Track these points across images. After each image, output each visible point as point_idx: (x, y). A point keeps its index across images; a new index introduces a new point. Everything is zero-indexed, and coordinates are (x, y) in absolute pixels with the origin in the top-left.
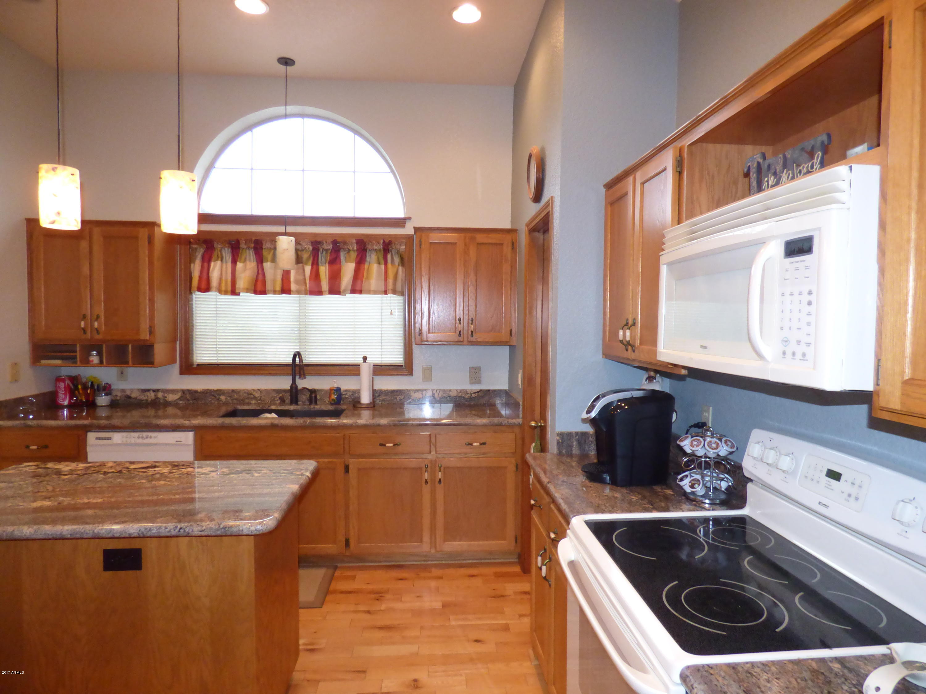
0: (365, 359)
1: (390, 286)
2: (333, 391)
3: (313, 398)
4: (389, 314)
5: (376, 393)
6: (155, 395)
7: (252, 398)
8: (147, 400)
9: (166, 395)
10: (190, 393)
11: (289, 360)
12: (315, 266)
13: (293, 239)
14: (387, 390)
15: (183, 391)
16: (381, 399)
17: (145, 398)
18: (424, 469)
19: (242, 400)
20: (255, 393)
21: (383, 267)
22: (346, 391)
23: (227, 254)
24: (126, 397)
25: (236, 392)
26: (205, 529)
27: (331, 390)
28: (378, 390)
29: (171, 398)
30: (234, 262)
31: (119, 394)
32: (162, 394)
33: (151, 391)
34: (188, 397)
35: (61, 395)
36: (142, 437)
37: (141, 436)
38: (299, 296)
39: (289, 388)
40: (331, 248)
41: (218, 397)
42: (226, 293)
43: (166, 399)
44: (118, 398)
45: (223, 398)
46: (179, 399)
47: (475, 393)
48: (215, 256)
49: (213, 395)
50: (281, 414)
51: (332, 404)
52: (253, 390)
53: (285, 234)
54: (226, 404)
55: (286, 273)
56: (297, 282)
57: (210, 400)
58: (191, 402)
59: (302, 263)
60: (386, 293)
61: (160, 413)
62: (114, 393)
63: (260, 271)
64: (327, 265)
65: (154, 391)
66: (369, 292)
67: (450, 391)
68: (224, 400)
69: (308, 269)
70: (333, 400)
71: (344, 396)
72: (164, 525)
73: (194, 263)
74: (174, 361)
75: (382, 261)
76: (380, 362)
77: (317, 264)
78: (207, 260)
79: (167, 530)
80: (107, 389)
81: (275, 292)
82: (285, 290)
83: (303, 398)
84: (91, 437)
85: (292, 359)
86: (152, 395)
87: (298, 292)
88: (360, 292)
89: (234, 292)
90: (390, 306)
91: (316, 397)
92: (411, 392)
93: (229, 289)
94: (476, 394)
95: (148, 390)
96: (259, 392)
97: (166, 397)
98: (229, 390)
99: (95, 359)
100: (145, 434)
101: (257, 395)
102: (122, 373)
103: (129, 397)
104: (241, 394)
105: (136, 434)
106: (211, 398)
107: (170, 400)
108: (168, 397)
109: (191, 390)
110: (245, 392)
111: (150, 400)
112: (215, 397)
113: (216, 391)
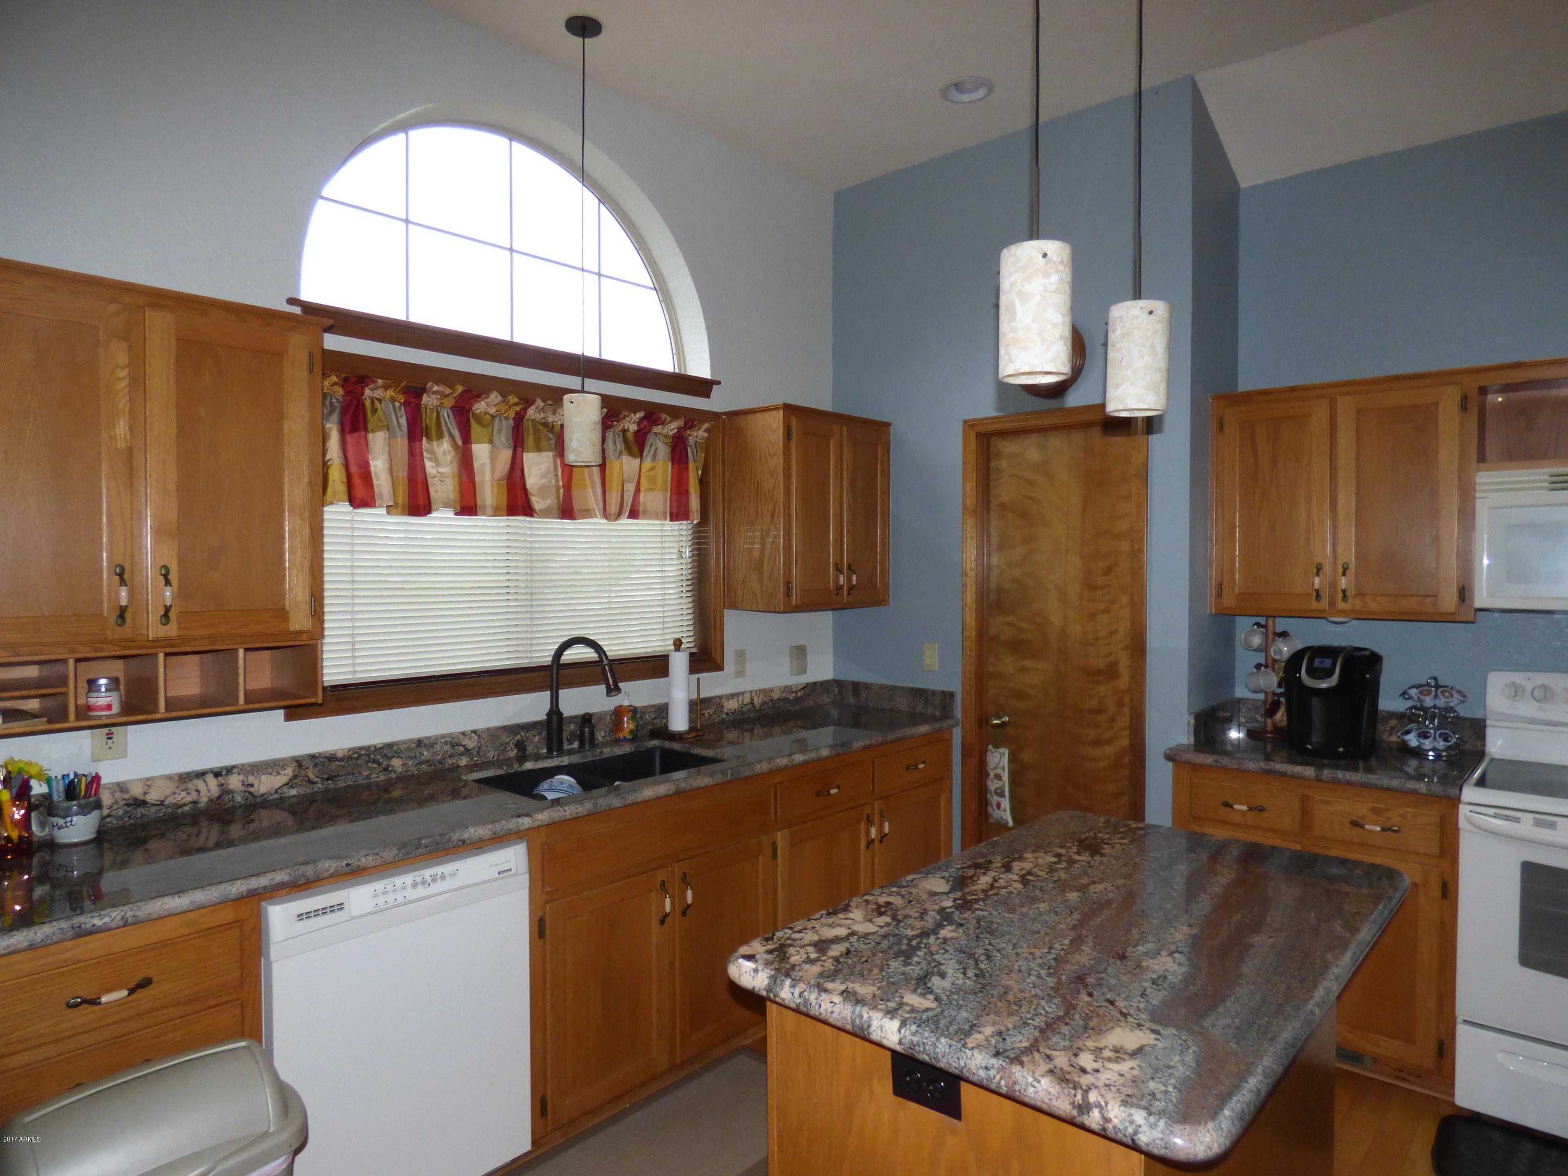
0: (676, 641)
3: (587, 735)
4: (676, 556)
6: (221, 785)
7: (461, 755)
8: (195, 803)
9: (251, 779)
10: (316, 765)
15: (299, 762)
17: (189, 798)
19: (440, 763)
20: (466, 742)
23: (397, 416)
25: (425, 745)
29: (266, 784)
30: (414, 436)
32: (241, 777)
33: (210, 776)
34: (311, 776)
36: (424, 882)
37: (419, 880)
39: (545, 718)
41: (385, 762)
42: (399, 510)
43: (252, 789)
45: (396, 763)
46: (290, 784)
49: (375, 761)
52: (463, 734)
54: (404, 776)
56: (540, 492)
57: (367, 773)
58: (320, 785)
61: (236, 831)
62: (106, 799)
65: (217, 774)
66: (648, 515)
68: (400, 770)
85: (551, 654)
86: (212, 787)
89: (418, 508)
90: (676, 542)
91: (592, 733)
92: (724, 699)
93: (407, 500)
94: (801, 691)
95: (201, 775)
96: (476, 737)
97: (252, 785)
98: (412, 741)
100: (427, 873)
101: (470, 744)
103: (139, 803)
105: (408, 879)
106: (370, 769)
107: (263, 790)
108: (256, 783)
109: (320, 754)
110: (446, 743)
111: (204, 800)
112: (379, 764)
113: (381, 748)
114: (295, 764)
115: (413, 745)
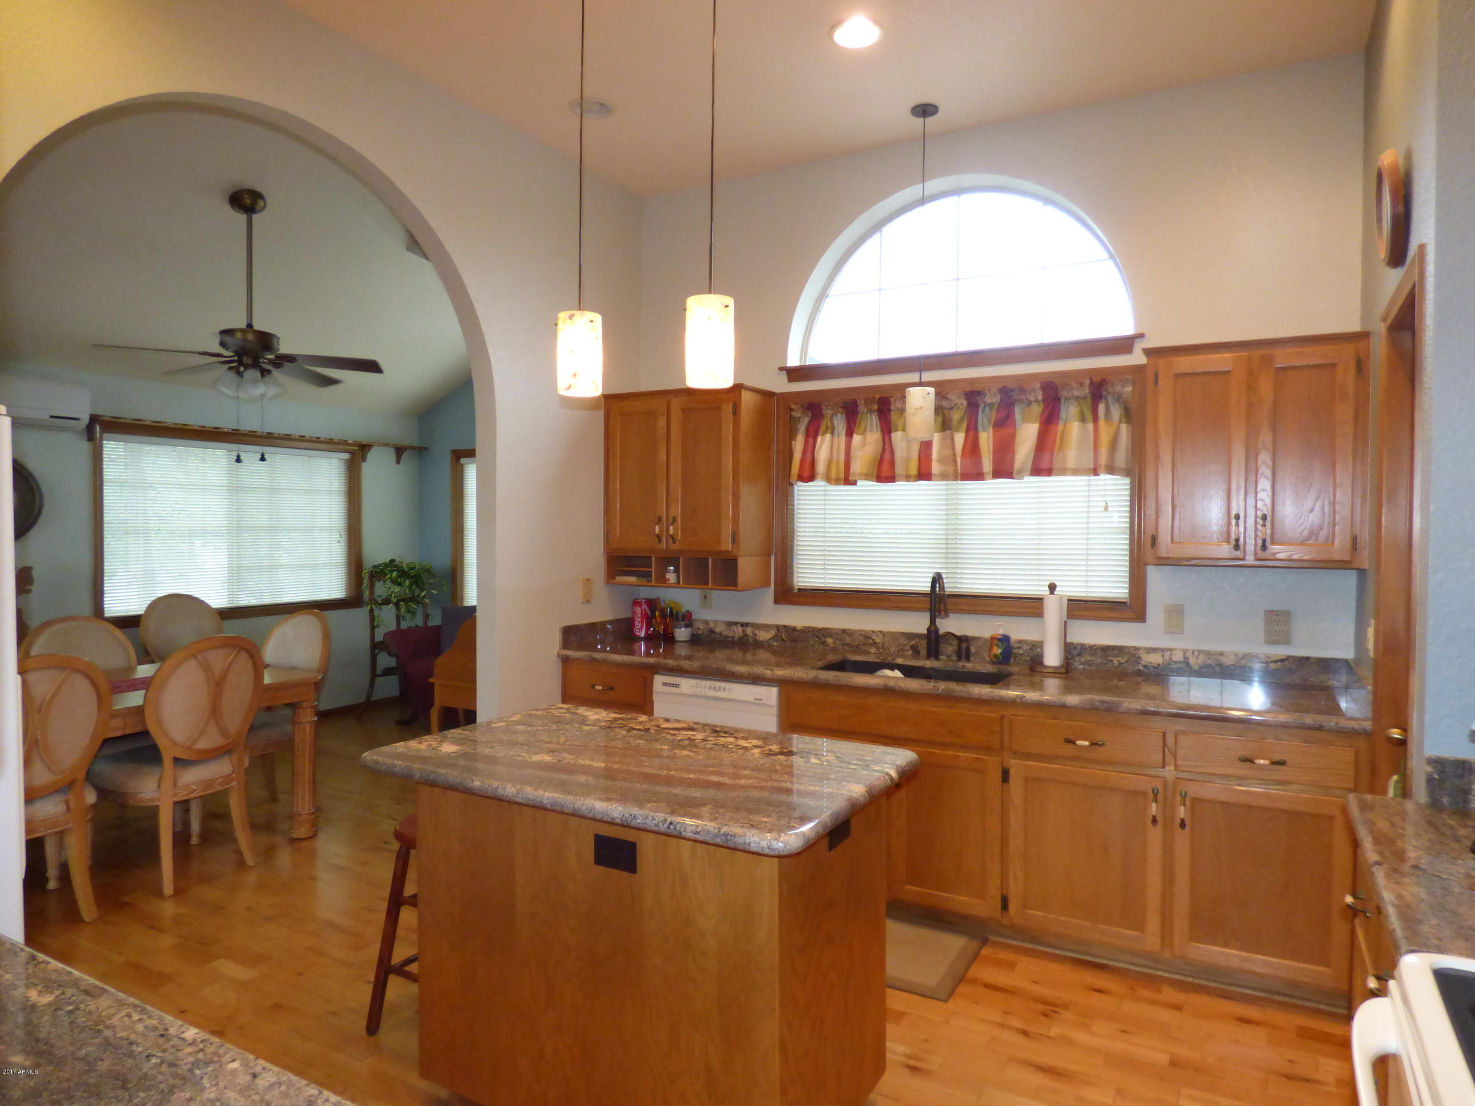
0: (1052, 588)
1: (1103, 459)
2: (996, 642)
3: (964, 650)
4: (1102, 509)
5: (1075, 649)
6: (744, 631)
7: (871, 645)
8: (733, 637)
9: (756, 632)
10: (786, 631)
11: (926, 587)
12: (971, 433)
13: (932, 390)
14: (1095, 645)
15: (778, 628)
16: (1083, 660)
17: (731, 634)
18: (1151, 795)
19: (856, 647)
20: (875, 637)
21: (1090, 426)
22: (1020, 642)
23: (840, 422)
24: (709, 631)
25: (847, 634)
26: (700, 832)
27: (993, 638)
28: (1078, 644)
29: (764, 636)
30: (850, 434)
31: (701, 627)
32: (752, 629)
33: (739, 626)
34: (784, 637)
35: (638, 624)
36: (714, 688)
37: (713, 686)
38: (945, 482)
39: (925, 632)
40: (999, 401)
41: (823, 639)
42: (837, 482)
43: (756, 637)
44: (700, 632)
45: (830, 641)
46: (773, 638)
47: (1276, 662)
48: (823, 428)
50: (909, 672)
51: (993, 663)
52: (873, 631)
53: (920, 384)
54: (834, 650)
55: (926, 446)
56: (941, 461)
57: (813, 643)
58: (788, 643)
59: (950, 428)
60: (1095, 472)
61: (749, 656)
62: (696, 625)
63: (887, 447)
64: (991, 430)
65: (742, 625)
66: (1063, 472)
67: (1222, 654)
68: (832, 645)
69: (960, 438)
70: (996, 656)
71: (1016, 651)
72: (652, 814)
73: (795, 440)
74: (768, 584)
75: (1090, 417)
76: (1084, 594)
77: (976, 430)
78: (812, 434)
79: (654, 822)
80: (687, 619)
81: (908, 478)
82: (924, 474)
83: (949, 649)
84: (659, 680)
85: (930, 585)
86: (738, 631)
87: (944, 477)
88: (1049, 472)
89: (848, 480)
90: (1104, 496)
91: (968, 649)
92: (1141, 651)
93: (842, 476)
94: (1279, 663)
95: (736, 624)
96: (882, 636)
97: (756, 635)
98: (839, 629)
99: (671, 577)
100: (718, 684)
101: (879, 640)
102: (705, 597)
103: (712, 631)
104: (855, 636)
105: (708, 683)
106: (815, 641)
107: (761, 639)
108: (758, 635)
109: (788, 626)
110: (861, 635)
111: (737, 637)
112: (819, 638)
113: (821, 629)
114: (776, 628)
115: (840, 632)
